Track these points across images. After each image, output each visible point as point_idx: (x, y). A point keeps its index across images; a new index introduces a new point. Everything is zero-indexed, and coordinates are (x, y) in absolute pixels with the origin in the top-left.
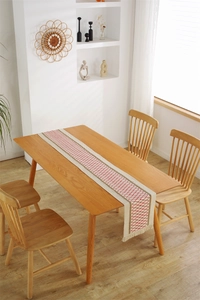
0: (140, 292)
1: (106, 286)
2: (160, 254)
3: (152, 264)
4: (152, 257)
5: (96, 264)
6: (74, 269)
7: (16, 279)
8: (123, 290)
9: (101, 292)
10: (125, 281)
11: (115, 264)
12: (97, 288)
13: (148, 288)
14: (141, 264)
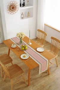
0: (44, 87)
1: (34, 86)
2: (49, 74)
3: (46, 78)
4: (46, 76)
5: (31, 79)
6: (24, 81)
7: (7, 85)
8: (39, 87)
9: (33, 88)
10: (39, 84)
11: (36, 79)
12: (31, 87)
13: (46, 86)
14: (44, 78)
